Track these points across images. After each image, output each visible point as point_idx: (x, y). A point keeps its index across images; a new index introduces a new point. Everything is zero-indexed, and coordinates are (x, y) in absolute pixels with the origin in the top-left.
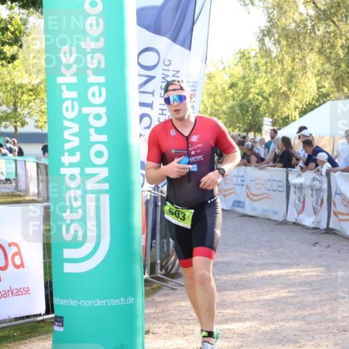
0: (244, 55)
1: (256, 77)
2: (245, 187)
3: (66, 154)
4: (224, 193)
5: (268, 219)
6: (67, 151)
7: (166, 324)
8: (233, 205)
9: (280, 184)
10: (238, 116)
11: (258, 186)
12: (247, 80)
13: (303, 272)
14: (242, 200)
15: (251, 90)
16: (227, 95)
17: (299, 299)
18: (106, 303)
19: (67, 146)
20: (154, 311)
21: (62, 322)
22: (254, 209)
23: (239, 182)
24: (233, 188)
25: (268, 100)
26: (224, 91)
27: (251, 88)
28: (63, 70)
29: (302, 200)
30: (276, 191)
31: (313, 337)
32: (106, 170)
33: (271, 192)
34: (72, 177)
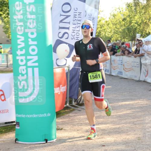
0: (129, 6)
1: (135, 16)
2: (123, 65)
3: (19, 50)
4: (114, 68)
5: (133, 80)
6: (19, 49)
7: (71, 126)
8: (118, 74)
9: (138, 64)
10: (127, 33)
11: (128, 65)
12: (131, 17)
13: (141, 102)
14: (122, 71)
15: (132, 21)
16: (122, 24)
17: (135, 114)
18: (38, 116)
19: (19, 47)
20: (68, 120)
21: (19, 124)
22: (127, 75)
23: (120, 63)
24: (118, 66)
25: (140, 26)
26: (120, 22)
27: (133, 20)
28: (17, 13)
29: (147, 71)
30: (135, 67)
31: (135, 130)
32: (37, 57)
33: (133, 67)
34: (22, 61)
